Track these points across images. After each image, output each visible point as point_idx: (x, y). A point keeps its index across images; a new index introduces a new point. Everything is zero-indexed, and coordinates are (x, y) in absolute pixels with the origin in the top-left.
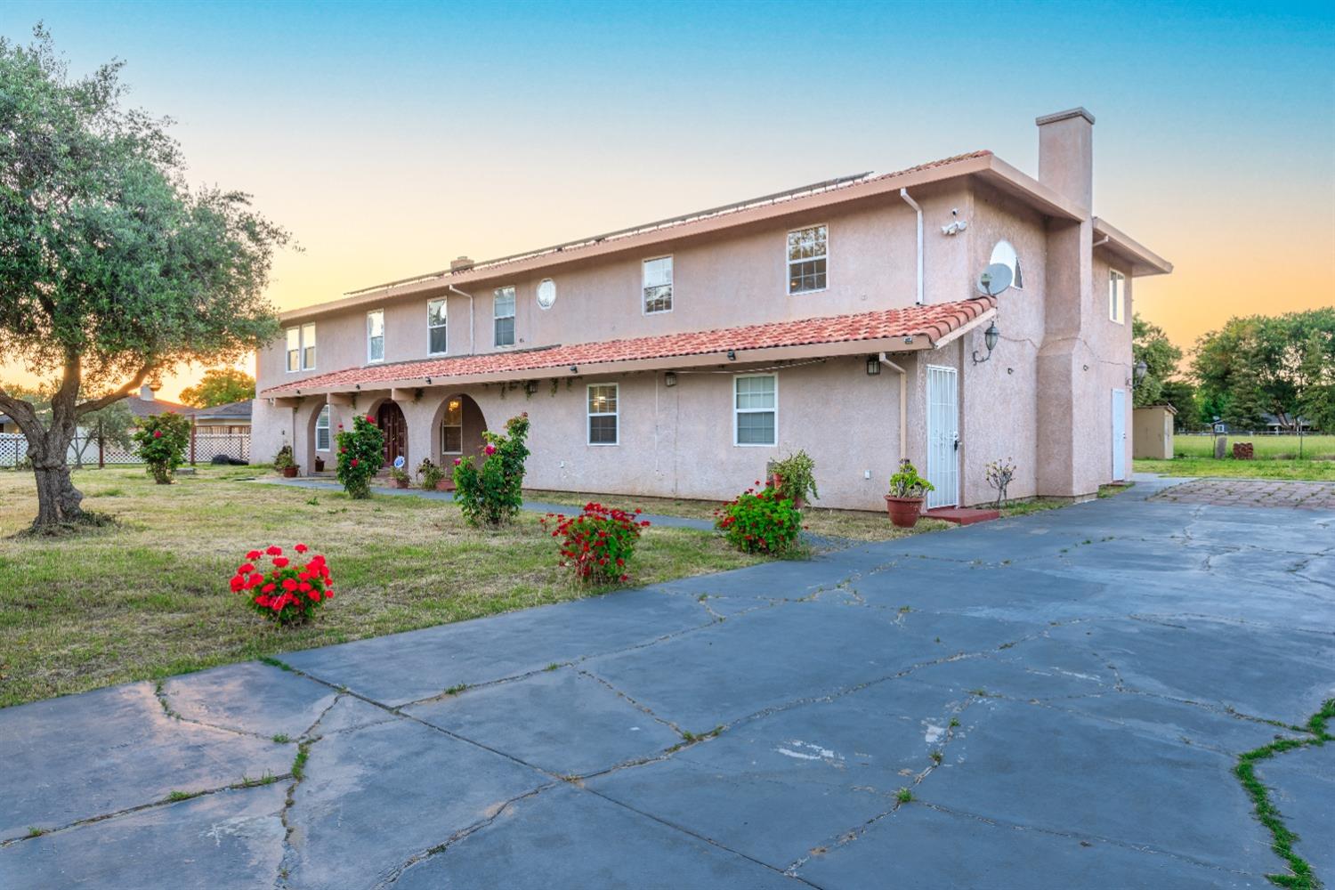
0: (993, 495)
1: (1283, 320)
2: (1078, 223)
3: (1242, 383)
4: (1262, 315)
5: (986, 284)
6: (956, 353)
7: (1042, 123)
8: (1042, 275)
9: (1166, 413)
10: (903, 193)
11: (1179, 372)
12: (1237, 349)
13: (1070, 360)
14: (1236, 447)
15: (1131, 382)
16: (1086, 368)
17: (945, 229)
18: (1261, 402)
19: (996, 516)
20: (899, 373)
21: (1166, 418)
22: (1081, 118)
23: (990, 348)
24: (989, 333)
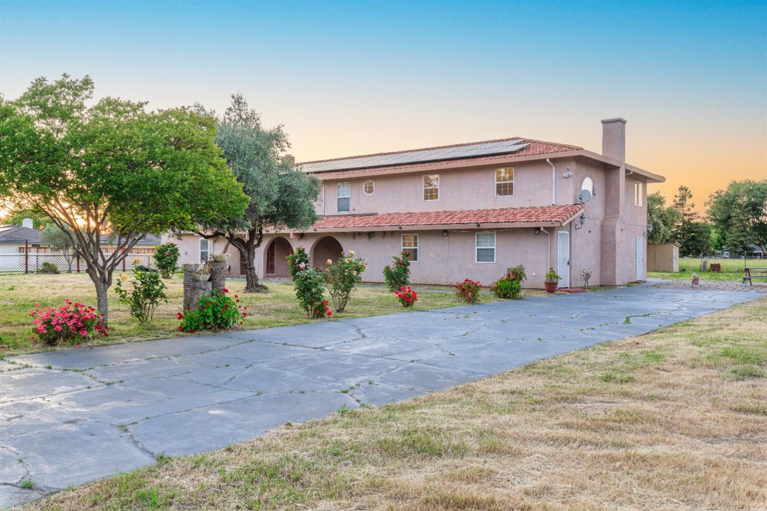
0: (583, 284)
1: (764, 184)
2: (619, 168)
3: (738, 225)
4: (751, 180)
5: (581, 199)
6: (569, 227)
7: (604, 122)
8: (604, 190)
9: (674, 246)
10: (548, 160)
11: (699, 217)
12: (735, 203)
13: (615, 227)
14: (712, 266)
15: (646, 234)
16: (622, 230)
17: (564, 175)
18: (749, 237)
19: (584, 291)
20: (548, 235)
21: (674, 249)
22: (620, 123)
23: (582, 224)
24: (581, 217)
